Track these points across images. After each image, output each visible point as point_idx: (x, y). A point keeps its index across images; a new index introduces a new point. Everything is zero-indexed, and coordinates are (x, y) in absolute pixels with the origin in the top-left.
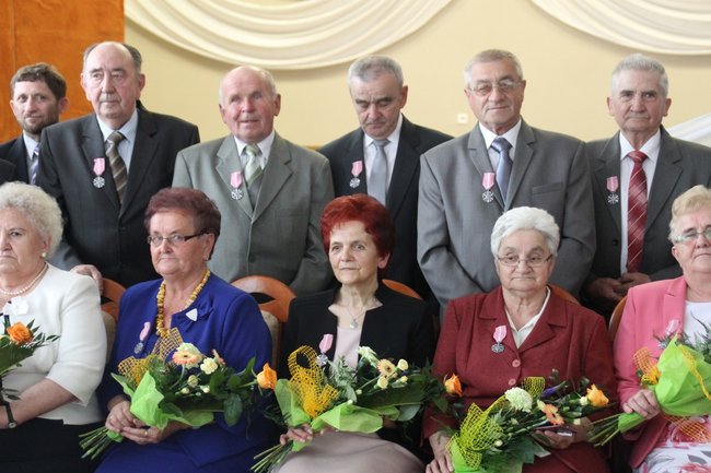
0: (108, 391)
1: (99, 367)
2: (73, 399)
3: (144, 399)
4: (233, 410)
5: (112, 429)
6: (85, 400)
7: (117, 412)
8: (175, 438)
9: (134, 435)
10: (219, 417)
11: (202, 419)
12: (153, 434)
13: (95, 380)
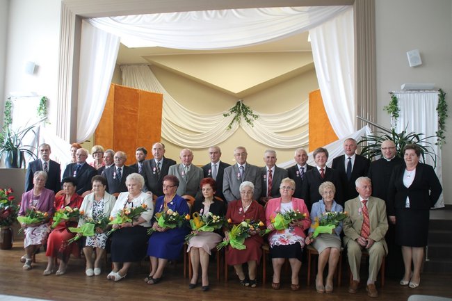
0: (153, 220)
1: (152, 215)
2: (146, 221)
3: (161, 221)
4: (180, 224)
5: (154, 228)
6: (148, 222)
7: (155, 224)
8: (168, 230)
9: (159, 230)
10: (177, 226)
11: (174, 226)
12: (163, 229)
13: (151, 218)
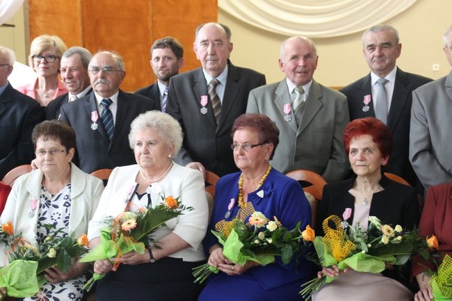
0: (210, 242)
1: (204, 226)
2: (188, 246)
3: (231, 247)
4: (287, 254)
5: (212, 265)
6: (196, 247)
7: (215, 254)
8: (251, 272)
9: (226, 269)
10: (278, 259)
11: (268, 260)
12: (237, 269)
13: (202, 235)
